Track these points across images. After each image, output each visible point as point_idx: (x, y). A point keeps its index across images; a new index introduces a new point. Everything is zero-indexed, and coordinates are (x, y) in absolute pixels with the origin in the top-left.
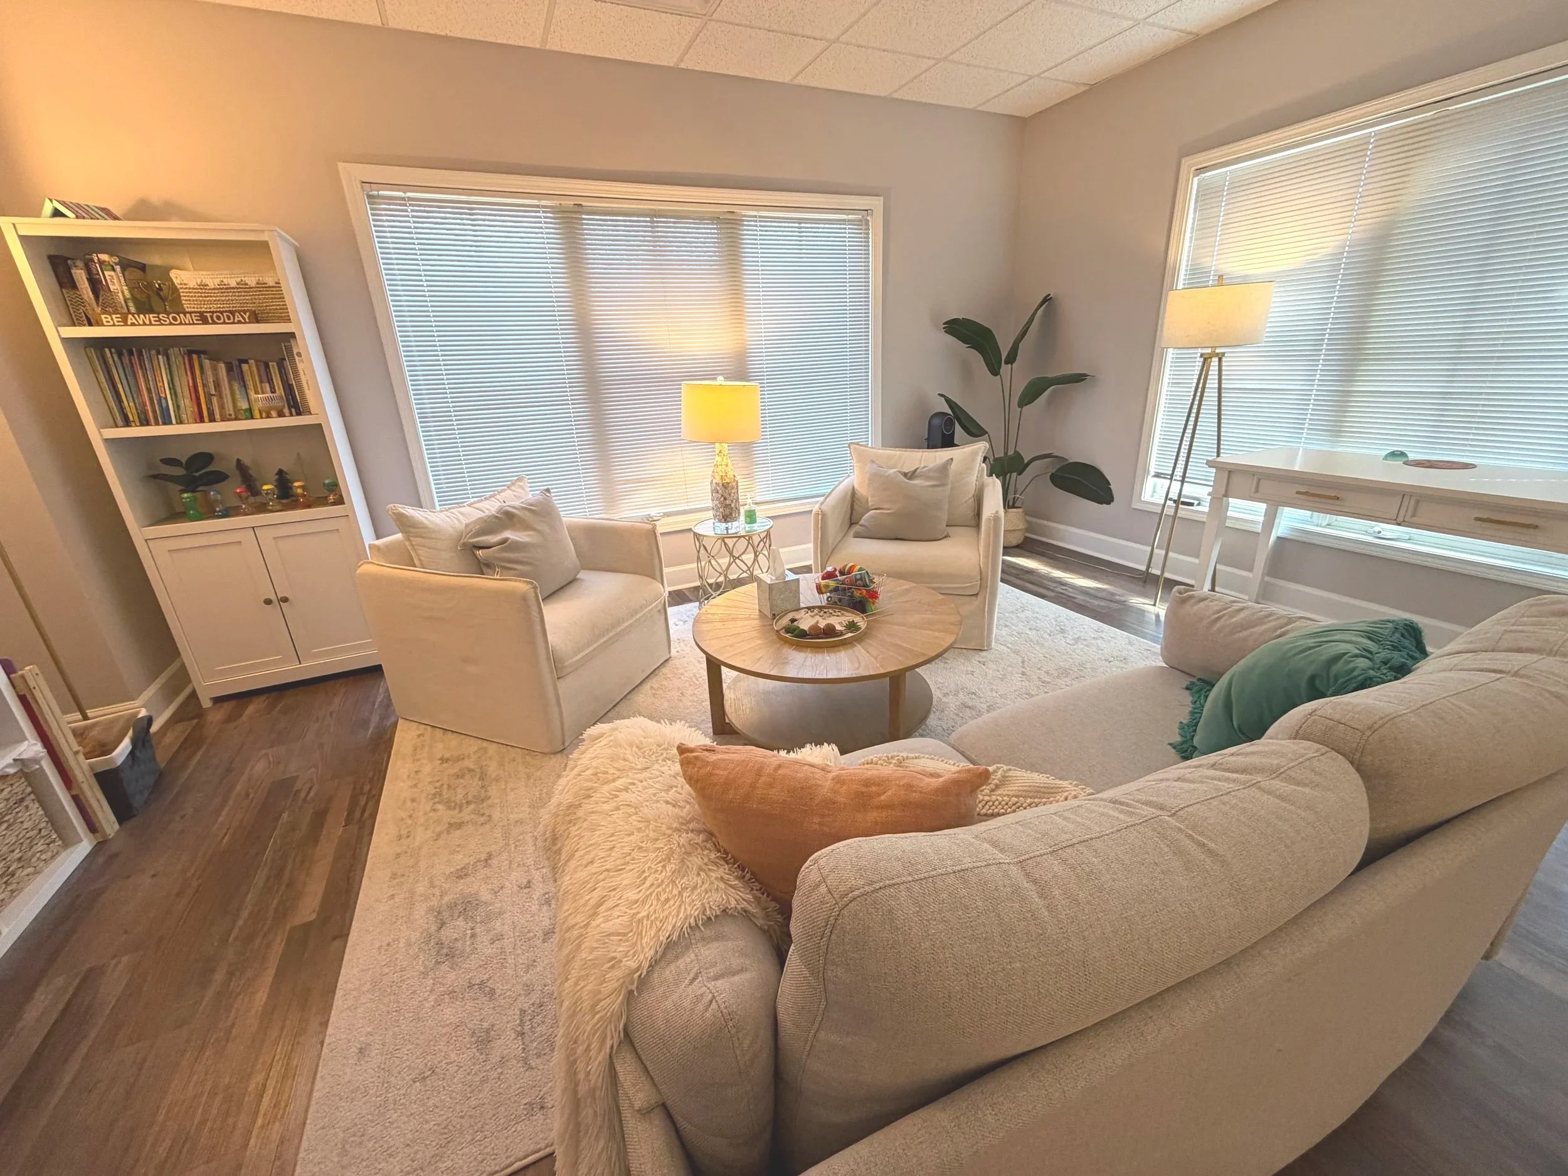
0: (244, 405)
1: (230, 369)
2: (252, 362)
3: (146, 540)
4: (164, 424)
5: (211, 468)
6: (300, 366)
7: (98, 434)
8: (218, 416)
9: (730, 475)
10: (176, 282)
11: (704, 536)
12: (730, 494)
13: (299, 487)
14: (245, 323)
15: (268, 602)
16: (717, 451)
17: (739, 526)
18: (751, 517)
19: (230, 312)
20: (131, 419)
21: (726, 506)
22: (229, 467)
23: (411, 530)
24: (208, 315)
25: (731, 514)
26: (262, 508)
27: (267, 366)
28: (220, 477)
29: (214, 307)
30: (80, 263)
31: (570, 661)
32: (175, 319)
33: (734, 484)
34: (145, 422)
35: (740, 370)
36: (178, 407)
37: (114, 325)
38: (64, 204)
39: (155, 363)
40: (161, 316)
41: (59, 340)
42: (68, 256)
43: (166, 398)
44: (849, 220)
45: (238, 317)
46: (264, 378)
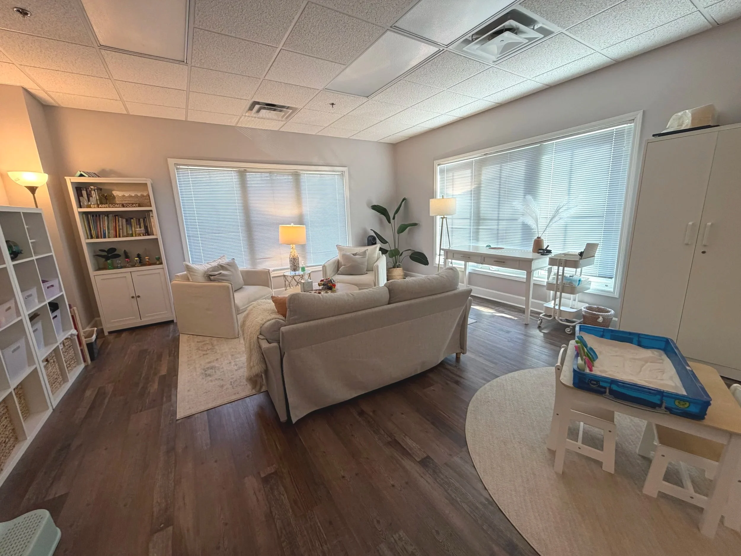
0: (131, 232)
1: (127, 221)
2: (134, 219)
3: (94, 276)
4: (104, 238)
5: (115, 253)
6: (152, 220)
7: (84, 241)
8: (121, 236)
9: (296, 255)
10: (115, 194)
11: (287, 276)
12: (296, 262)
13: (147, 259)
14: (137, 207)
15: (133, 297)
16: (292, 247)
17: (300, 272)
18: (303, 269)
19: (132, 204)
20: (93, 236)
21: (295, 266)
22: (121, 252)
23: (190, 270)
24: (125, 205)
25: (296, 268)
26: (133, 266)
27: (139, 220)
28: (118, 256)
29: (126, 202)
30: (85, 189)
31: (242, 308)
32: (114, 206)
33: (297, 258)
34: (97, 237)
35: (300, 221)
36: (109, 233)
37: (95, 208)
38: (83, 172)
39: (104, 219)
40: (110, 205)
41: (77, 212)
42: (81, 187)
43: (105, 230)
44: (337, 174)
45: (134, 205)
46: (138, 224)
